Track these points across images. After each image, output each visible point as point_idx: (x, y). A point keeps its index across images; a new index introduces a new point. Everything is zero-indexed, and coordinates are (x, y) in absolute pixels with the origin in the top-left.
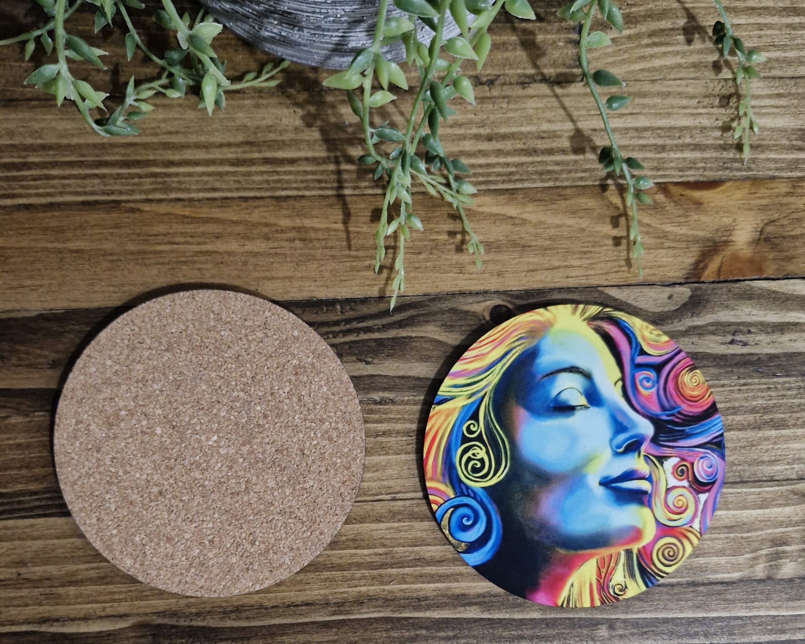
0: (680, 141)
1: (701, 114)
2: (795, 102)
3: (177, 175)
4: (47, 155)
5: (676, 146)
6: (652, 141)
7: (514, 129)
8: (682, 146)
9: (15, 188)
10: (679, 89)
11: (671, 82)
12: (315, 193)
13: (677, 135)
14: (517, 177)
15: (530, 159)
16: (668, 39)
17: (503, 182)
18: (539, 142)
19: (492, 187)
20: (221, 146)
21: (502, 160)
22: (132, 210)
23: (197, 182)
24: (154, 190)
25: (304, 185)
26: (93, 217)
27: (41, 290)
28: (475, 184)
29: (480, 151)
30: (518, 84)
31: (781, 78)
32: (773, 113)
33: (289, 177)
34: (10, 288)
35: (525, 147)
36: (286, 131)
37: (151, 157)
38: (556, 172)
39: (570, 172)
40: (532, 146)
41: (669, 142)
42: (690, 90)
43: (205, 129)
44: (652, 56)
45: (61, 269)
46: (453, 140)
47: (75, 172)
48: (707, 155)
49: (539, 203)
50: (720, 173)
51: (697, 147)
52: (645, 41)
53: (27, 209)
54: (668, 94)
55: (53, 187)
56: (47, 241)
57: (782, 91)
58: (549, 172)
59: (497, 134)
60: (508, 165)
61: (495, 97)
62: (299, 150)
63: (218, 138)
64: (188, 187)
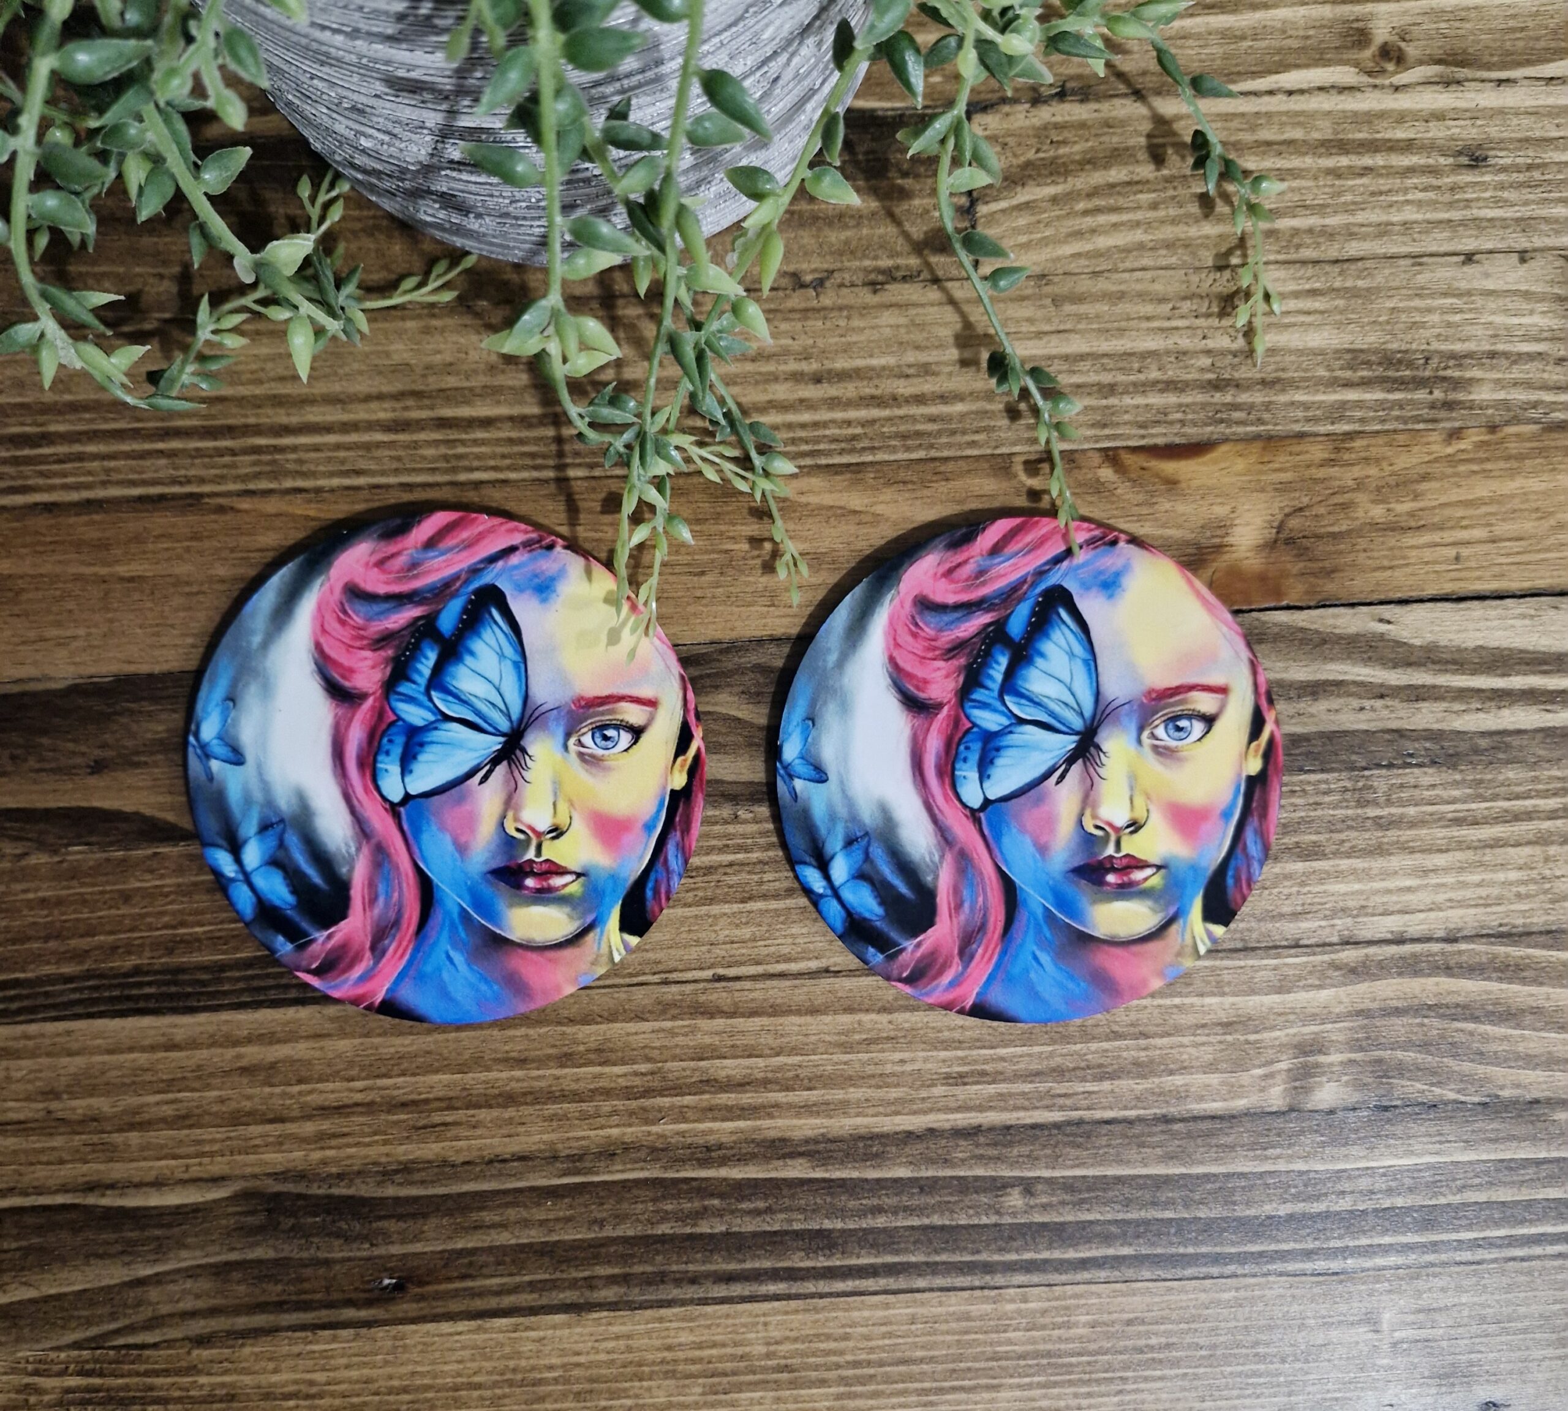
0: (1141, 377)
1: (1177, 328)
2: (1341, 303)
3: (294, 449)
4: (80, 420)
5: (1134, 384)
6: (1093, 378)
7: (860, 363)
8: (1144, 384)
9: (26, 478)
10: (1139, 287)
11: (1126, 275)
12: (525, 475)
13: (1136, 366)
14: (866, 443)
15: (886, 413)
16: (1121, 202)
17: (842, 452)
18: (902, 382)
19: (823, 461)
20: (368, 398)
21: (839, 415)
22: (221, 510)
23: (329, 460)
24: (257, 476)
25: (508, 462)
26: (160, 521)
27: (75, 644)
28: (792, 457)
29: (802, 401)
30: (865, 284)
31: (1316, 262)
32: (1302, 324)
33: (483, 449)
34: (24, 643)
35: (878, 392)
36: (475, 372)
37: (252, 420)
38: (929, 434)
39: (953, 433)
40: (888, 390)
41: (1121, 378)
42: (1158, 287)
43: (341, 371)
44: (1093, 231)
45: (107, 609)
46: (757, 383)
47: (125, 447)
48: (1187, 399)
49: (901, 486)
50: (1209, 429)
51: (1170, 386)
52: (1081, 206)
53: (50, 511)
54: (1121, 296)
55: (90, 473)
56: (83, 563)
57: (1317, 285)
58: (918, 434)
59: (829, 371)
60: (849, 423)
61: (824, 309)
62: (498, 402)
63: (362, 387)
64: (312, 467)
